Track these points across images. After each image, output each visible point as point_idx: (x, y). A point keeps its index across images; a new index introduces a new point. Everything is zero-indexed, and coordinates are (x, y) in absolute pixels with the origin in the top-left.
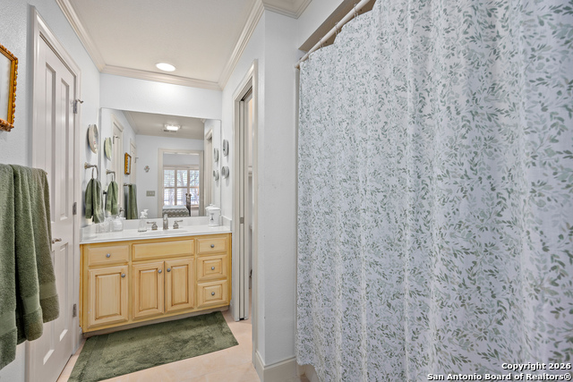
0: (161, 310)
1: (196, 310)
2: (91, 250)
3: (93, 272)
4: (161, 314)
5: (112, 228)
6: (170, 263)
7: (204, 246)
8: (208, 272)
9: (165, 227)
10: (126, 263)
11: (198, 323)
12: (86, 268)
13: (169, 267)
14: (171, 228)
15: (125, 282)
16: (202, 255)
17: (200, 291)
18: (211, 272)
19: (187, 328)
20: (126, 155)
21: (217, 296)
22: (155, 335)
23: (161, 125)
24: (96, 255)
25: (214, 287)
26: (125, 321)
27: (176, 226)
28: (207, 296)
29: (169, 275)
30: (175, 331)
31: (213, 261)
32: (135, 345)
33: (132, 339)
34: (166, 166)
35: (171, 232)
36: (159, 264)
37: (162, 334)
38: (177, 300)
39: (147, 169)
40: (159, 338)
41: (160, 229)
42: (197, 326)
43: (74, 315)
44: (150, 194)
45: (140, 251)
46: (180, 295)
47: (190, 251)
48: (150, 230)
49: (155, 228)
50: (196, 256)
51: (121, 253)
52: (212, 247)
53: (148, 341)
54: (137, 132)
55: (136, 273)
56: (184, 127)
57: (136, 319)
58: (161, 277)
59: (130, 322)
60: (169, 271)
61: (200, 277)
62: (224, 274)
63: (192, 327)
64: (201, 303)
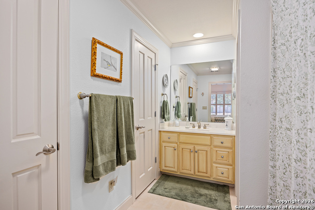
0: (192, 172)
1: (211, 179)
2: (163, 134)
3: (164, 144)
4: (192, 175)
5: (174, 125)
6: (197, 148)
7: (217, 142)
8: (219, 158)
9: (199, 127)
10: (177, 143)
11: (212, 188)
12: (161, 142)
13: (196, 150)
14: (202, 128)
15: (176, 152)
16: (216, 147)
17: (214, 169)
18: (221, 158)
19: (205, 188)
20: (190, 87)
21: (225, 175)
22: (188, 185)
23: (208, 69)
24: (165, 137)
25: (223, 169)
26: (176, 172)
27: (205, 127)
28: (219, 174)
29: (196, 154)
30: (198, 187)
31: (223, 152)
32: (178, 186)
33: (178, 182)
34: (212, 92)
35: (202, 130)
36: (191, 147)
37: (192, 185)
38: (201, 170)
39: (203, 94)
40: (189, 187)
41: (197, 128)
42: (211, 189)
43: (156, 162)
44: (204, 108)
45: (183, 138)
46: (203, 168)
47: (208, 143)
48: (191, 128)
49: (194, 127)
50: (212, 147)
51: (174, 138)
52: (222, 143)
53: (184, 186)
54: (198, 74)
55: (181, 149)
56: (222, 68)
57: (181, 173)
58: (192, 154)
59: (178, 173)
60: (196, 152)
61: (214, 160)
62: (231, 162)
63: (207, 189)
64: (214, 176)
